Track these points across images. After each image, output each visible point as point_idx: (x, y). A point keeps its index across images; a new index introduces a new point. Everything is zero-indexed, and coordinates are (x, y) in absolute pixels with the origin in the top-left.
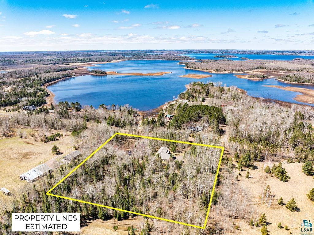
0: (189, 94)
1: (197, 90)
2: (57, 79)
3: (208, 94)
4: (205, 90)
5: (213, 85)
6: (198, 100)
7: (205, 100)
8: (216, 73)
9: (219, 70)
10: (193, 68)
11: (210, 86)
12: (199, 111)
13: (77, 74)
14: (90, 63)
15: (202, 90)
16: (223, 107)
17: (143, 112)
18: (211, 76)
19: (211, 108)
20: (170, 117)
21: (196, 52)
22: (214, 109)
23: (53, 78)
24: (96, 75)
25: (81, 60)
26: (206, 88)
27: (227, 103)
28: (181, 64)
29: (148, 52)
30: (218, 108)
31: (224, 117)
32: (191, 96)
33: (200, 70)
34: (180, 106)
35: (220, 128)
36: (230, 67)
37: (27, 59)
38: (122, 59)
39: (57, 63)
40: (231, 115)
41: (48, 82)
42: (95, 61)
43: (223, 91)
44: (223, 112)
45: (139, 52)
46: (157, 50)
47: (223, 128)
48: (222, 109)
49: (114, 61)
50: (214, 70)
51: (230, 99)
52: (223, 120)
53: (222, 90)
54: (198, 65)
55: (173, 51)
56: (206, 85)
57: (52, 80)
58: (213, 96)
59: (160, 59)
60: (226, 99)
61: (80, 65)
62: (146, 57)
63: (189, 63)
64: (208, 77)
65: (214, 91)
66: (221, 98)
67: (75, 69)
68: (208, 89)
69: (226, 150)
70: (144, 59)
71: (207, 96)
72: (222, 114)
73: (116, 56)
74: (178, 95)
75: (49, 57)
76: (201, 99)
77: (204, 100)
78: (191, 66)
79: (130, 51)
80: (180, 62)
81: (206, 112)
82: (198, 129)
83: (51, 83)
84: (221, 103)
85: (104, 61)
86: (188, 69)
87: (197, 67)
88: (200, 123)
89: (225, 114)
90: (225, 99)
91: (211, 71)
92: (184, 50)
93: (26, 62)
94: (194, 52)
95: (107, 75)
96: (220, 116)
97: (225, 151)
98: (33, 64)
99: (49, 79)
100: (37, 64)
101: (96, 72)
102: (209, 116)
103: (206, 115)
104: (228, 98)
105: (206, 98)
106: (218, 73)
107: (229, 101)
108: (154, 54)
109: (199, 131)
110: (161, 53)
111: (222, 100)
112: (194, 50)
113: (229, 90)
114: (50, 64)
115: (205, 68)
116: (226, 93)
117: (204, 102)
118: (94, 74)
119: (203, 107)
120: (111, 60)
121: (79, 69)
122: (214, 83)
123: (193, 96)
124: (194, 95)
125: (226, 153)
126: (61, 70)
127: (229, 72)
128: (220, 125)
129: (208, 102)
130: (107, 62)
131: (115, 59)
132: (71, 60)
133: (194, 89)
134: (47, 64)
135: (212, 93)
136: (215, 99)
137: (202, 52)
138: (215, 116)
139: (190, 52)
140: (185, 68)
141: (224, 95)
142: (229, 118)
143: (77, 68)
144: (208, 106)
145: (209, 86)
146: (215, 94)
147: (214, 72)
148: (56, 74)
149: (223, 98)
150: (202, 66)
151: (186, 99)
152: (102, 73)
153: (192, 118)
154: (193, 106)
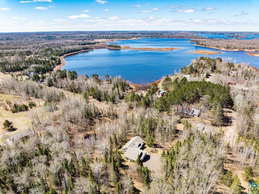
0: (192, 68)
1: (202, 64)
2: (77, 51)
3: (215, 69)
4: (211, 65)
5: (221, 60)
6: (201, 75)
7: (210, 75)
8: (226, 50)
9: (230, 47)
10: (203, 45)
11: (218, 62)
12: (198, 89)
13: (96, 47)
14: (112, 39)
15: (208, 65)
16: (230, 86)
17: (138, 85)
18: (221, 53)
19: (214, 86)
20: (163, 93)
21: (208, 33)
22: (219, 87)
23: (73, 50)
24: (112, 49)
25: (105, 37)
26: (212, 62)
27: (236, 81)
28: (192, 42)
29: (165, 32)
30: (224, 87)
31: (232, 99)
32: (194, 71)
33: (210, 47)
34: (176, 81)
35: (224, 114)
36: (241, 45)
37: (64, 36)
38: (140, 37)
39: (86, 39)
40: (241, 98)
41: (67, 53)
42: (116, 38)
43: (232, 67)
44: (231, 92)
45: (157, 32)
46: (173, 31)
47: (229, 115)
48: (229, 88)
49: (132, 39)
50: (224, 48)
51: (241, 76)
52: (230, 103)
53: (231, 65)
54: (208, 42)
55: (187, 32)
56: (214, 60)
57: (72, 51)
58: (220, 72)
59: (173, 37)
60: (236, 76)
61: (103, 41)
62: (161, 36)
63: (200, 41)
64: (217, 53)
65: (222, 67)
66: (229, 75)
67: (97, 44)
68: (215, 64)
69: (230, 154)
70: (159, 37)
71: (213, 71)
72: (229, 95)
73: (135, 35)
74: (180, 69)
75: (81, 34)
76: (205, 74)
77: (208, 76)
78: (201, 43)
79: (150, 31)
80: (192, 40)
81: (207, 90)
82: (194, 113)
83: (70, 54)
84: (229, 81)
85: (124, 38)
86: (198, 46)
87: (207, 45)
88: (197, 105)
89: (233, 95)
90: (234, 76)
91: (221, 48)
92: (197, 31)
93: (63, 37)
94: (207, 33)
95: (121, 49)
96: (226, 97)
97: (229, 156)
98: (68, 39)
99: (69, 51)
100: (70, 39)
101: (112, 46)
102: (211, 97)
103: (206, 95)
104: (238, 75)
105: (211, 74)
106: (228, 50)
107: (239, 79)
108: (169, 34)
109: (195, 116)
110: (176, 33)
111: (231, 77)
112: (207, 32)
113: (239, 66)
114: (79, 40)
115: (215, 45)
116: (236, 70)
117: (209, 78)
118: (110, 48)
119: (204, 84)
120: (130, 37)
121: (100, 43)
122: (222, 59)
123: (196, 71)
124: (198, 70)
125: (230, 158)
126: (85, 44)
127: (240, 50)
128: (225, 109)
129: (213, 79)
130: (127, 39)
131: (133, 37)
132: (97, 37)
133: (198, 64)
134: (77, 40)
135: (219, 69)
136: (221, 75)
137: (215, 33)
138: (218, 98)
139: (202, 33)
140: (196, 45)
141: (233, 72)
142: (238, 100)
143: (98, 43)
144: (211, 83)
145: (216, 61)
146: (222, 70)
147: (224, 49)
148: (77, 47)
149: (232, 75)
150: (212, 44)
151: (189, 74)
152: (117, 47)
153: (187, 98)
154: (192, 82)
